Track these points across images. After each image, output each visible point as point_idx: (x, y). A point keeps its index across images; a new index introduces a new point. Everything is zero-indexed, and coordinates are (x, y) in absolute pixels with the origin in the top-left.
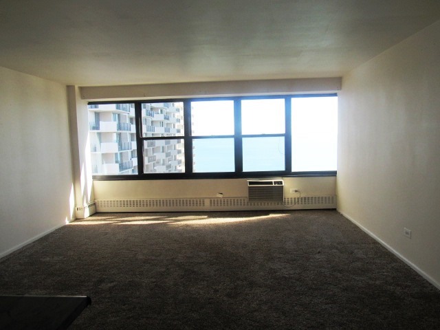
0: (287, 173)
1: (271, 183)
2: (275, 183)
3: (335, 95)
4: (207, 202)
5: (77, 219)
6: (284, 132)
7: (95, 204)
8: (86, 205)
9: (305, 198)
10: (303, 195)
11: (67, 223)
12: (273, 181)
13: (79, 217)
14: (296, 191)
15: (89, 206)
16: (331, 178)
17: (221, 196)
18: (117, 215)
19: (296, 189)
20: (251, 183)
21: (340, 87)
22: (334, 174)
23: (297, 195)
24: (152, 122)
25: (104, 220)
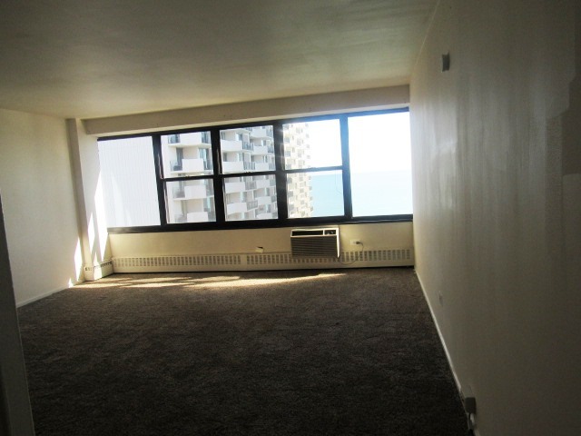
0: (347, 219)
1: (321, 232)
2: (327, 232)
3: (406, 109)
4: (244, 259)
5: (85, 281)
6: (340, 164)
7: (111, 263)
8: (96, 263)
9: (370, 252)
10: (367, 248)
11: (71, 285)
12: (324, 230)
13: (89, 278)
14: (358, 243)
15: (102, 266)
16: (405, 225)
17: (261, 251)
18: (134, 276)
19: (358, 240)
20: (294, 233)
21: (407, 99)
22: (409, 218)
23: (358, 248)
24: (253, 157)
25: (116, 282)
